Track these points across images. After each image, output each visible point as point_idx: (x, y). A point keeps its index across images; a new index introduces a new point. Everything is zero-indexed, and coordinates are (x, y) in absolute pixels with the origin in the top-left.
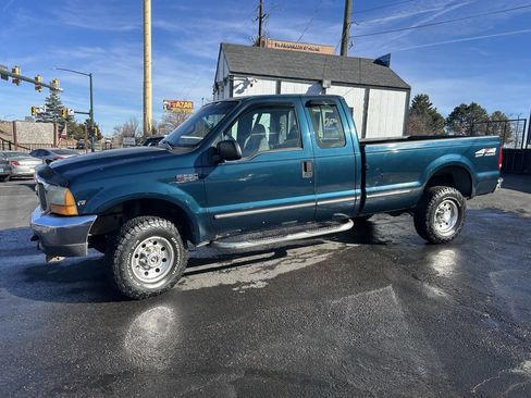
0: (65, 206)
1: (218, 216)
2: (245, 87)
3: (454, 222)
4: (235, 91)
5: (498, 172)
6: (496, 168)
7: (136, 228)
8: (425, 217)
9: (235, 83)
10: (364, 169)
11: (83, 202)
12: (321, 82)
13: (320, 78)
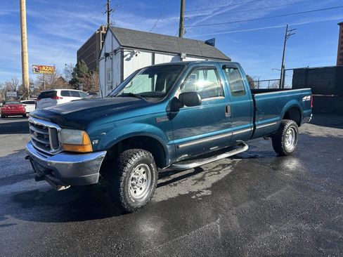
0: (82, 145)
1: (181, 146)
2: (132, 56)
3: (293, 140)
4: (125, 59)
5: (311, 110)
6: (309, 108)
7: (132, 158)
8: (281, 139)
9: (125, 53)
10: (255, 109)
11: (97, 141)
12: (180, 55)
13: (179, 52)
